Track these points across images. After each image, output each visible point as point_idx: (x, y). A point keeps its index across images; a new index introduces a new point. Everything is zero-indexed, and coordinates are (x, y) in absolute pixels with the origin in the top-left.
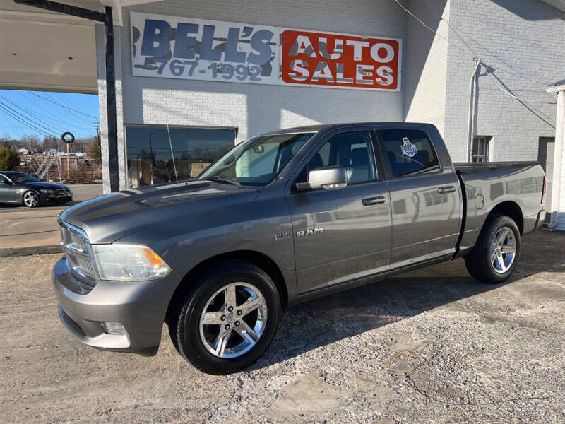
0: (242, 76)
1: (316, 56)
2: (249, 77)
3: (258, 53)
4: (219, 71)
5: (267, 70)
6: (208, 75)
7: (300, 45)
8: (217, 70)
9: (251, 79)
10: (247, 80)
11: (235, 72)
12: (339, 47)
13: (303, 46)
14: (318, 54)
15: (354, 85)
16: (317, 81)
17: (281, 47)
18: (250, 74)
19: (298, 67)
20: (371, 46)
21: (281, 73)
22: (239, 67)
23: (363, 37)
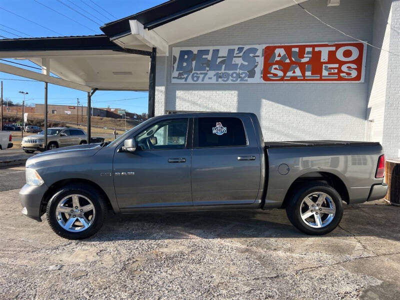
0: (234, 79)
1: (289, 62)
2: (239, 79)
3: (246, 63)
4: (220, 77)
5: (252, 74)
6: (214, 81)
7: (277, 55)
8: (219, 76)
9: (240, 81)
10: (238, 81)
11: (230, 77)
12: (308, 53)
13: (279, 55)
14: (291, 60)
15: (321, 79)
16: (289, 78)
17: (263, 57)
18: (240, 77)
19: (276, 70)
20: (337, 49)
21: (262, 75)
22: (233, 74)
23: (330, 44)
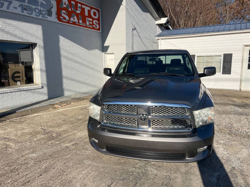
0: (37, 14)
1: (71, 10)
2: (41, 15)
3: (45, 3)
4: (25, 9)
5: (50, 14)
6: (19, 11)
7: (64, 3)
9: (42, 17)
10: (40, 17)
11: (34, 11)
12: (80, 7)
13: (65, 4)
15: (86, 27)
16: (72, 22)
17: (56, 2)
18: (42, 14)
19: (64, 14)
20: (91, 9)
21: (57, 16)
22: (36, 9)
23: (88, 5)
